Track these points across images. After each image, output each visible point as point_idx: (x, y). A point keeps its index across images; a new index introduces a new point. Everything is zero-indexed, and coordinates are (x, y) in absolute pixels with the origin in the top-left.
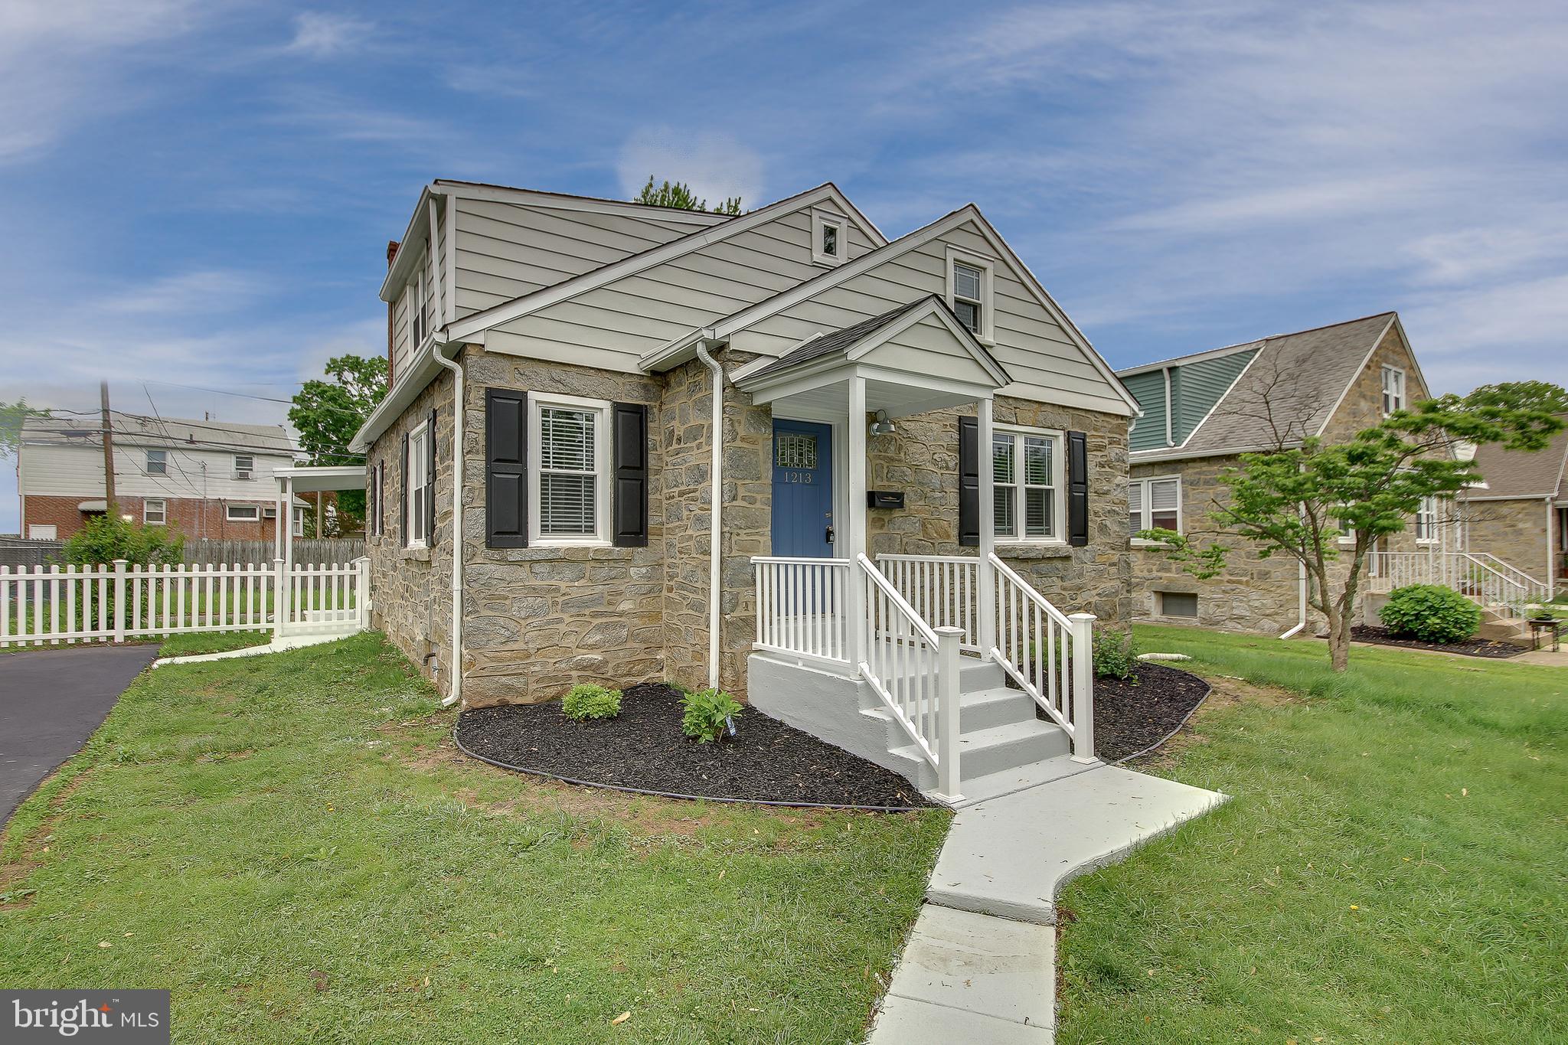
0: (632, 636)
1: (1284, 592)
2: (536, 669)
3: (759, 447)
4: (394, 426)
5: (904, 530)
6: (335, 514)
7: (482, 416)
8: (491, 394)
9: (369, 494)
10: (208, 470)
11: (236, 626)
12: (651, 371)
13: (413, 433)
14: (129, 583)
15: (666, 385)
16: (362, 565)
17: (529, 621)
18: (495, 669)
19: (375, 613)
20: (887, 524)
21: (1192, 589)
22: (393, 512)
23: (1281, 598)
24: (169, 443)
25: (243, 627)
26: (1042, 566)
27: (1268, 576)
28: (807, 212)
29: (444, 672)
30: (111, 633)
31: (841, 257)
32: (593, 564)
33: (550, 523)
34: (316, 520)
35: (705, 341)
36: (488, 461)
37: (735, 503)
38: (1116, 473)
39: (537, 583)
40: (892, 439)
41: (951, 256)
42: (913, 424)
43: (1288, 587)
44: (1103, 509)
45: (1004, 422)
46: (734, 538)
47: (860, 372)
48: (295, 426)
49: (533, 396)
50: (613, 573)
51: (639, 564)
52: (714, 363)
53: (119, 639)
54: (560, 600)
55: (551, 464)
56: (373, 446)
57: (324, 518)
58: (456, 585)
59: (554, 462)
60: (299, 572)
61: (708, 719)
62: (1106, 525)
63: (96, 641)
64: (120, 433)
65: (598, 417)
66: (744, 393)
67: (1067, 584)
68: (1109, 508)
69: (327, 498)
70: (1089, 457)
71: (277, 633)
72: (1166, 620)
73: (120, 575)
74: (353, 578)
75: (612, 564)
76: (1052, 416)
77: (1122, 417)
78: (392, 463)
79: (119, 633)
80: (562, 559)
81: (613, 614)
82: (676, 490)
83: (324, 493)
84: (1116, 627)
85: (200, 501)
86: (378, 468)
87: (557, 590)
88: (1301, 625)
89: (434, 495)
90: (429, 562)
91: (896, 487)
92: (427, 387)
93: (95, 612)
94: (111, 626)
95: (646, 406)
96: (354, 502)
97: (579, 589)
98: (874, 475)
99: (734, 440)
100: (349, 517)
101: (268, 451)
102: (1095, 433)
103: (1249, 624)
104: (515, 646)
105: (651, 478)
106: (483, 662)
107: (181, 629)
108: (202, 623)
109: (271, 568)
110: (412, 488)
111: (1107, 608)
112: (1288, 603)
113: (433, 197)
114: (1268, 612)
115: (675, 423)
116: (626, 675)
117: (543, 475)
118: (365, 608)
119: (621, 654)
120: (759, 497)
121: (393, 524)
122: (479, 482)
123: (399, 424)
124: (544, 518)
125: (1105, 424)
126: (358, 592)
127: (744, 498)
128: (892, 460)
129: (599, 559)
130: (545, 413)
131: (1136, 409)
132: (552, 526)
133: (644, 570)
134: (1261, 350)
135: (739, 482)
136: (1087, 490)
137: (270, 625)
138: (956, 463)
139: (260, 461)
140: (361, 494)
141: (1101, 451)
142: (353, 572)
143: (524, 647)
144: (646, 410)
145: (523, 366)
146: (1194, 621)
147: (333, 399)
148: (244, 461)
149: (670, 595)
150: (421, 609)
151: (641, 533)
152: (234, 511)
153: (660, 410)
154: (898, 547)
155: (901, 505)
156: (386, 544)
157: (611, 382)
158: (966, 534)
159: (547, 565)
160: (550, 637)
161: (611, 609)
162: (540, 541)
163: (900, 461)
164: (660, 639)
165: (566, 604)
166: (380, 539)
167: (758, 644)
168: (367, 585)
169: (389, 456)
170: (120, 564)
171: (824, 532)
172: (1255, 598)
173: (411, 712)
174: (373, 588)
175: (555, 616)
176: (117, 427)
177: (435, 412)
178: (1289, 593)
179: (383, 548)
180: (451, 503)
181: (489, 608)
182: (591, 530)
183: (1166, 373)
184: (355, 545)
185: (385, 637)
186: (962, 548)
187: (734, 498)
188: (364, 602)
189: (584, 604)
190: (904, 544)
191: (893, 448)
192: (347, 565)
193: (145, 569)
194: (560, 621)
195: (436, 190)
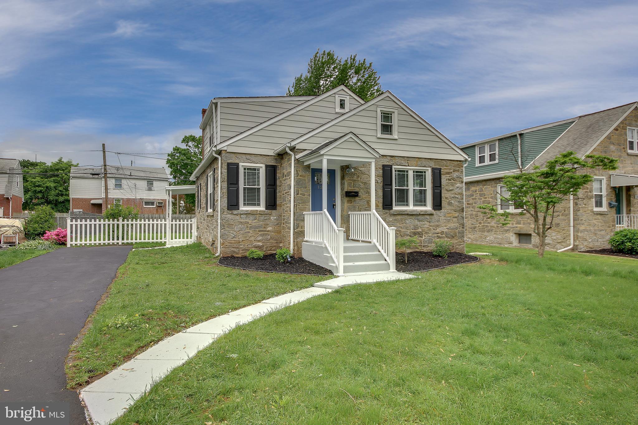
0: (271, 238)
1: (565, 232)
2: (242, 246)
3: (306, 178)
4: (204, 172)
5: (360, 204)
6: (184, 205)
7: (226, 171)
8: (229, 164)
9: (196, 195)
10: (137, 187)
11: (155, 240)
12: (278, 154)
13: (209, 175)
14: (123, 225)
15: (282, 159)
16: (194, 221)
17: (240, 232)
18: (230, 246)
19: (198, 237)
20: (353, 202)
21: (529, 232)
22: (203, 201)
23: (564, 235)
24: (123, 176)
25: (157, 241)
26: (420, 217)
27: (559, 225)
28: (334, 95)
29: (217, 248)
30: (118, 241)
31: (347, 110)
32: (259, 215)
33: (246, 203)
34: (177, 207)
35: (289, 147)
36: (228, 184)
37: (298, 196)
38: (457, 182)
39: (242, 221)
40: (355, 174)
41: (379, 110)
42: (364, 168)
43: (567, 230)
44: (450, 196)
45: (402, 166)
46: (298, 206)
47: (325, 157)
48: (169, 167)
49: (241, 164)
50: (265, 218)
51: (274, 216)
52: (291, 153)
53: (120, 244)
54: (249, 226)
55: (246, 185)
56: (198, 178)
57: (180, 206)
58: (219, 221)
59: (247, 184)
60: (174, 222)
61: (282, 256)
62: (451, 202)
63: (113, 244)
64: (110, 174)
65: (261, 169)
66: (301, 162)
67: (432, 224)
68: (453, 196)
69: (181, 197)
70: (443, 177)
71: (167, 243)
72: (519, 246)
73: (121, 223)
74: (191, 225)
75: (265, 215)
76: (424, 162)
77: (460, 161)
78: (203, 184)
79: (120, 242)
80: (249, 214)
81: (265, 231)
82: (285, 192)
83: (179, 195)
84: (456, 241)
85: (134, 199)
86: (199, 186)
87: (248, 223)
88: (571, 247)
89: (214, 194)
90: (213, 216)
91: (357, 190)
92: (213, 161)
93: (113, 235)
94: (118, 239)
95: (276, 165)
96: (191, 198)
97: (255, 223)
98: (348, 186)
99: (297, 176)
100: (189, 206)
101: (159, 179)
102: (446, 168)
103: (552, 247)
104: (236, 239)
105: (278, 188)
106: (227, 244)
107: (138, 241)
108: (145, 239)
109: (165, 221)
110: (209, 193)
111: (451, 234)
112: (566, 238)
113: (214, 103)
114: (559, 241)
115: (284, 171)
116: (270, 250)
117: (244, 188)
118: (195, 235)
119: (268, 244)
120: (306, 194)
121: (204, 205)
122: (225, 191)
123: (205, 171)
124: (244, 201)
125: (451, 164)
126: (193, 231)
127: (301, 194)
128: (355, 181)
129: (261, 214)
130: (245, 169)
131: (467, 157)
132: (247, 204)
133: (275, 218)
134: (576, 122)
135: (299, 189)
136: (441, 189)
137: (165, 241)
138: (381, 181)
139: (156, 182)
140: (194, 195)
141: (449, 174)
142: (191, 223)
143: (238, 240)
144: (276, 167)
145: (238, 156)
146: (530, 246)
147: (184, 154)
148: (150, 183)
149: (283, 225)
150: (211, 231)
151: (274, 205)
152: (147, 203)
153: (281, 166)
154: (357, 210)
155: (357, 196)
156: (202, 212)
157: (265, 159)
158: (386, 205)
159: (245, 215)
160: (246, 237)
161: (265, 229)
162: (243, 208)
163: (358, 181)
164: (281, 240)
165: (251, 227)
166: (200, 210)
167: (306, 239)
168: (196, 227)
169: (202, 182)
170: (121, 219)
171: (333, 205)
172: (554, 235)
173: (207, 258)
174: (198, 228)
175: (248, 231)
176: (109, 171)
177: (214, 169)
178: (567, 233)
179: (201, 213)
180: (218, 197)
181: (229, 228)
182: (259, 205)
183: (518, 136)
184: (192, 216)
185: (201, 244)
186: (384, 210)
187: (298, 194)
188: (195, 233)
189: (256, 227)
190: (360, 208)
191: (355, 177)
192: (189, 220)
193: (128, 221)
194: (249, 232)
195: (214, 101)
